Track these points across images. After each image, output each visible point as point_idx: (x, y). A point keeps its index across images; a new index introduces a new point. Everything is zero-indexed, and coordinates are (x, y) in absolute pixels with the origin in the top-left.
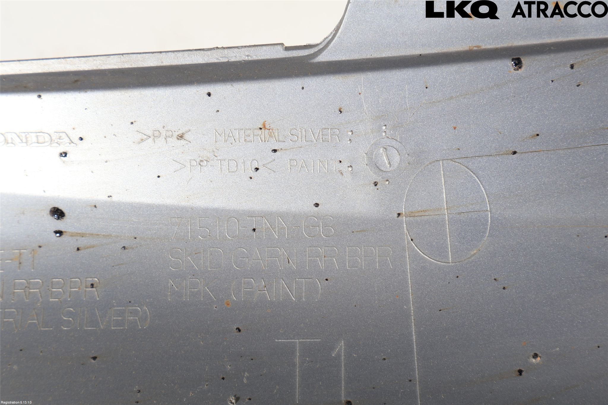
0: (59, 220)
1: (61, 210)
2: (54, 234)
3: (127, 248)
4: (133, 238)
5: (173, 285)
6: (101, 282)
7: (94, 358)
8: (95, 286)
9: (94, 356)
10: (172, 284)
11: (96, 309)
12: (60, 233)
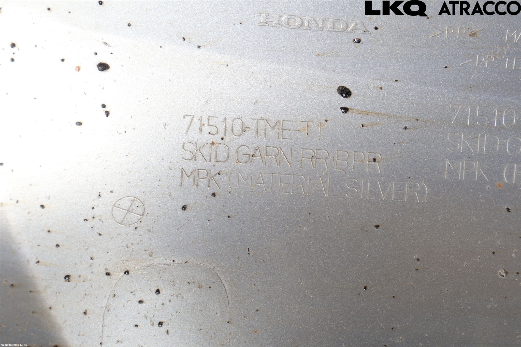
0: (346, 98)
1: (348, 89)
2: (340, 110)
3: (408, 129)
4: (414, 120)
5: (449, 165)
6: (383, 157)
7: (377, 226)
8: (377, 160)
9: (377, 224)
10: (449, 163)
11: (378, 181)
12: (346, 110)
